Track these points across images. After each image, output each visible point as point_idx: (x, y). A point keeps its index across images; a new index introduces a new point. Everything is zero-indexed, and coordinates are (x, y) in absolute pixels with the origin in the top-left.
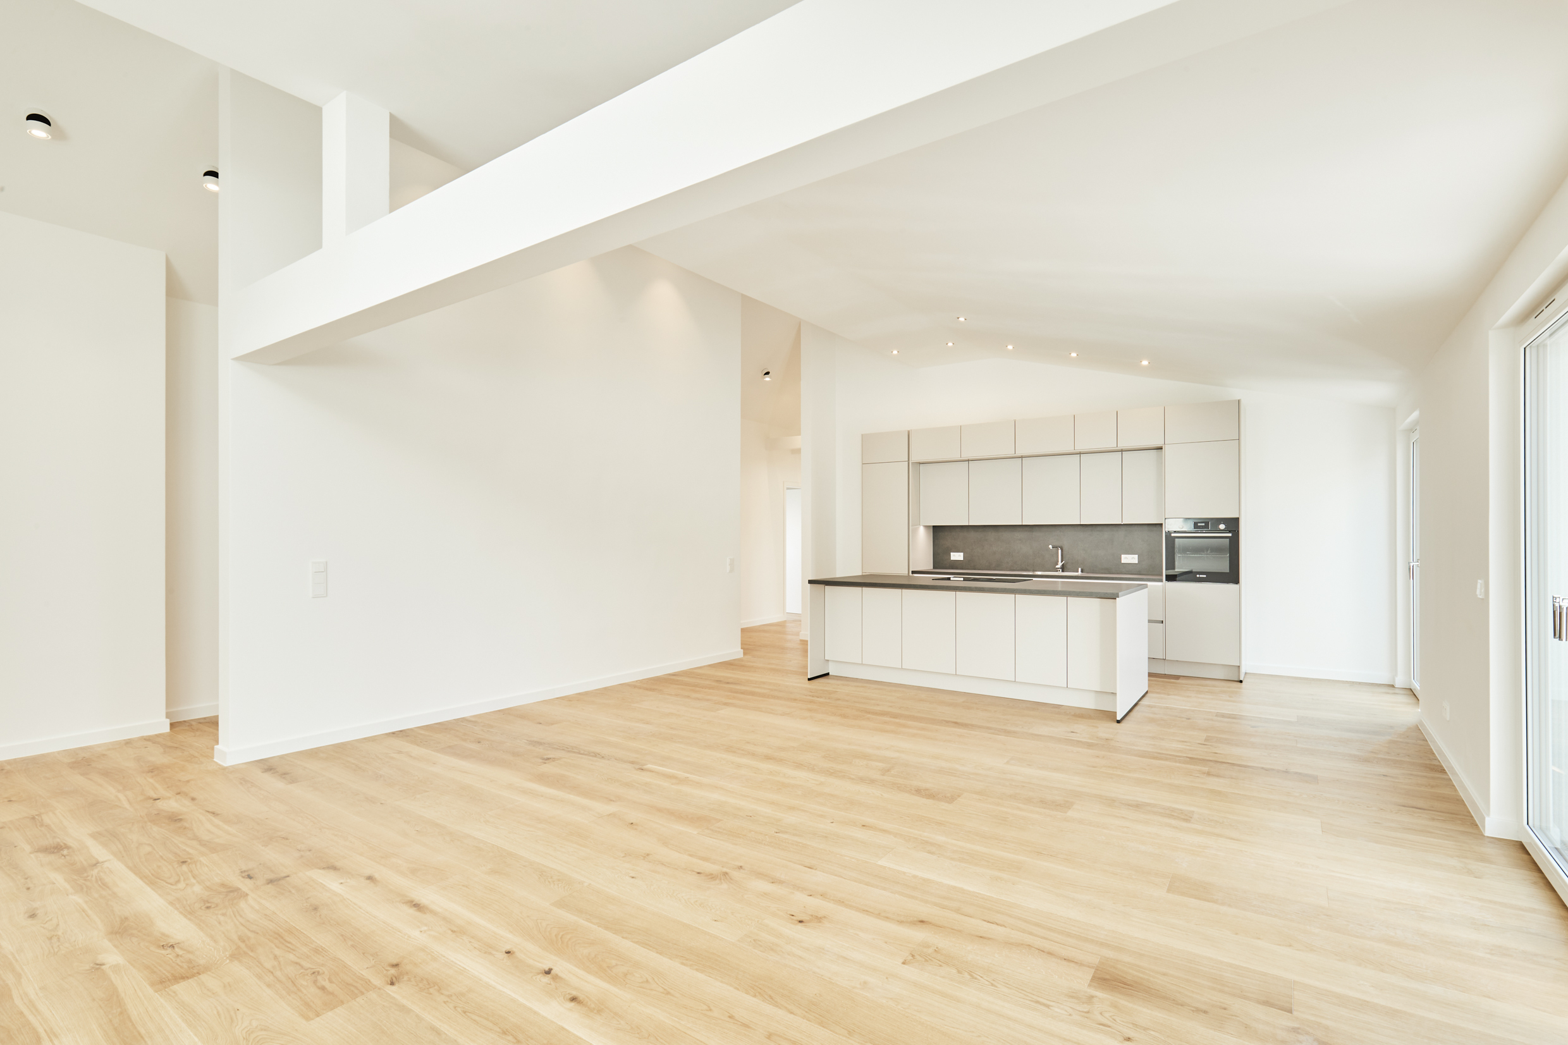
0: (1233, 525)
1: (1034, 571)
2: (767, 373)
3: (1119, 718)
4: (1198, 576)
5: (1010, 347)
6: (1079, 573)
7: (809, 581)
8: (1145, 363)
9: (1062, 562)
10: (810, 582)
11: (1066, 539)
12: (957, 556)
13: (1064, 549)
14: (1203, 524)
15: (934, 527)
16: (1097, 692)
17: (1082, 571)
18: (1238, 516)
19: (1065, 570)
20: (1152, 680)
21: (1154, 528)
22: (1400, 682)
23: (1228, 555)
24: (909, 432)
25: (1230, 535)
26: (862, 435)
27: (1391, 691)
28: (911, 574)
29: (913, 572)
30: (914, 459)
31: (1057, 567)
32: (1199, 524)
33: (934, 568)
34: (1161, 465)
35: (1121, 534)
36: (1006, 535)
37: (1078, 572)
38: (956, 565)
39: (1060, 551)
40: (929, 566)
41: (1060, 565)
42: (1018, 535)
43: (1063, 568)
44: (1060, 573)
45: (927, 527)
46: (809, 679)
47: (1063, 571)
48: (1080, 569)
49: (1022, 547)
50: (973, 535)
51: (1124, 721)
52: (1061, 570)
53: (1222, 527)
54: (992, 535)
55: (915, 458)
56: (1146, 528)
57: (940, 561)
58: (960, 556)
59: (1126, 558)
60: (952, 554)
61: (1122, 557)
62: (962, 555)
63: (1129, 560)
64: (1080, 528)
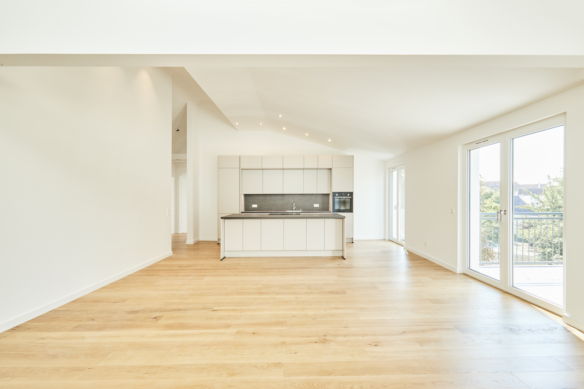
0: (351, 194)
1: (284, 211)
4: (341, 210)
5: (284, 129)
8: (330, 140)
9: (295, 207)
10: (222, 218)
11: (296, 199)
13: (295, 202)
14: (343, 194)
15: (245, 194)
16: (334, 250)
18: (352, 192)
19: (296, 210)
21: (326, 195)
22: (387, 238)
23: (350, 204)
24: (240, 157)
25: (350, 198)
26: (218, 156)
27: (385, 241)
28: (240, 213)
29: (241, 213)
33: (245, 211)
34: (330, 175)
35: (313, 197)
36: (274, 197)
37: (300, 210)
38: (254, 209)
40: (243, 210)
41: (294, 209)
42: (279, 197)
45: (243, 194)
46: (221, 260)
48: (301, 209)
49: (279, 202)
50: (260, 198)
53: (348, 195)
54: (268, 198)
55: (242, 167)
57: (248, 209)
58: (256, 206)
59: (315, 205)
60: (253, 205)
61: (314, 205)
62: (257, 205)
63: (316, 206)
64: (301, 195)
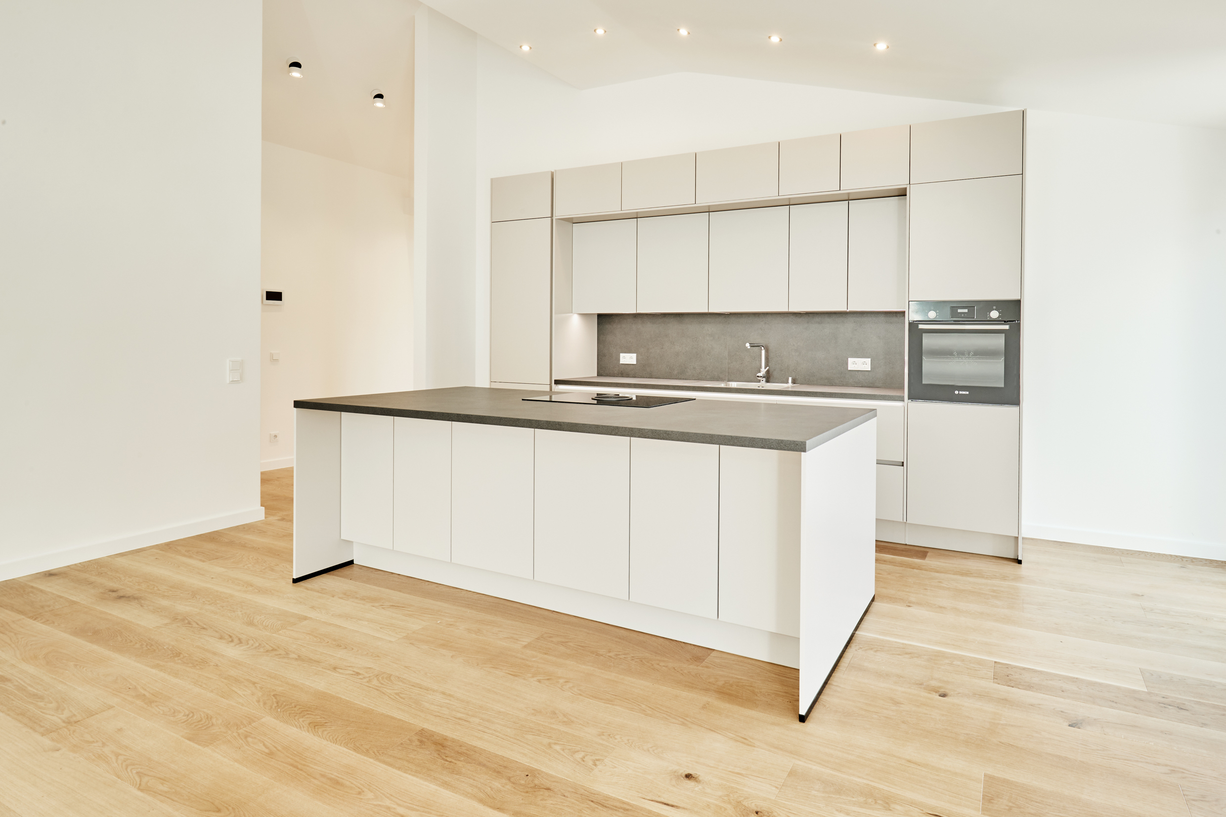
2: (380, 96)
3: (803, 712)
4: (957, 392)
6: (789, 386)
7: (295, 402)
9: (765, 368)
10: (298, 404)
11: (774, 334)
12: (628, 359)
13: (770, 348)
14: (966, 311)
15: (601, 317)
16: (771, 632)
17: (794, 382)
18: (1019, 298)
19: (771, 380)
20: (885, 561)
21: (895, 319)
23: (1003, 358)
24: (550, 174)
25: (1007, 327)
26: (492, 180)
29: (557, 382)
30: (558, 214)
31: (759, 374)
32: (959, 311)
33: (597, 376)
34: (904, 219)
35: (847, 327)
36: (692, 328)
37: (787, 382)
38: (626, 371)
39: (763, 352)
40: (591, 372)
41: (763, 371)
42: (710, 328)
43: (768, 378)
44: (763, 385)
45: (585, 316)
46: (295, 581)
47: (767, 381)
48: (790, 379)
49: (714, 345)
50: (649, 328)
51: (812, 714)
52: (764, 379)
53: (994, 314)
54: (673, 328)
55: (560, 212)
56: (882, 318)
57: (606, 367)
58: (631, 358)
59: (854, 363)
60: (622, 355)
61: (850, 360)
62: (634, 356)
63: (859, 364)
64: (792, 318)
